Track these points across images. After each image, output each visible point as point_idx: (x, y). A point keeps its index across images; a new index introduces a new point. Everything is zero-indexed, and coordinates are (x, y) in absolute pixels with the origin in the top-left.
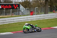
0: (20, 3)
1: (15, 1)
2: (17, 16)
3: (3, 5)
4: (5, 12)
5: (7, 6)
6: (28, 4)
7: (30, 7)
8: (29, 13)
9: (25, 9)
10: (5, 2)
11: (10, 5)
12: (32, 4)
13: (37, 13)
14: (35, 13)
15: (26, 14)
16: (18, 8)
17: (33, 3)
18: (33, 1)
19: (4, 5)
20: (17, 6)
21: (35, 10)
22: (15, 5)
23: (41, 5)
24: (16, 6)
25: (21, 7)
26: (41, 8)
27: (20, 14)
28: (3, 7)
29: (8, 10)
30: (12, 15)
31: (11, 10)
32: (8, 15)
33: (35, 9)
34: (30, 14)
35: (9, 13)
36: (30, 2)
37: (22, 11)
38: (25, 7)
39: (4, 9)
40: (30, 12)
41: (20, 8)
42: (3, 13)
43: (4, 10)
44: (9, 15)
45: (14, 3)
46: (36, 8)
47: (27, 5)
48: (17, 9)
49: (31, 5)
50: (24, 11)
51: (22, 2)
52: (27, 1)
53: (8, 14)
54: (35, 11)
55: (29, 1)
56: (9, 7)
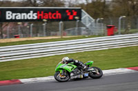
1: (69, 2)
2: (75, 38)
3: (42, 12)
4: (46, 29)
5: (50, 14)
6: (101, 8)
8: (103, 29)
9: (95, 22)
10: (46, 4)
11: (59, 12)
12: (111, 9)
13: (124, 31)
14: (119, 31)
15: (97, 32)
16: (77, 18)
17: (113, 7)
18: (113, 1)
19: (45, 12)
20: (75, 14)
21: (120, 23)
22: (71, 11)
24: (72, 14)
25: (85, 16)
26: (134, 18)
27: (83, 32)
28: (42, 15)
29: (54, 23)
30: (64, 35)
31: (61, 22)
32: (53, 35)
33: (120, 21)
34: (106, 33)
35: (56, 30)
36: (106, 3)
37: (88, 25)
38: (95, 16)
39: (45, 20)
40: (106, 27)
41: (82, 18)
42: (42, 29)
43: (44, 22)
44: (56, 35)
45: (67, 7)
46: (122, 19)
47: (99, 12)
48: (76, 20)
49: (108, 11)
50: (91, 25)
51: (87, 5)
52: (99, 2)
53: (52, 33)
54: (118, 26)
56: (55, 16)
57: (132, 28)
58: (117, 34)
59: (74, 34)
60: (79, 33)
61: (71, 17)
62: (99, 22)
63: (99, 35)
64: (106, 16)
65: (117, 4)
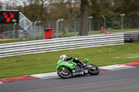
0: (20, 8)
1: (7, 5)
2: (12, 41)
6: (39, 11)
7: (43, 19)
8: (41, 32)
9: (33, 25)
12: (49, 12)
13: (61, 34)
14: (57, 34)
15: (34, 35)
16: (14, 20)
17: (51, 10)
18: (51, 4)
20: (12, 16)
21: (57, 27)
23: (70, 15)
24: (9, 16)
25: (23, 19)
27: (20, 35)
33: (57, 24)
34: (44, 36)
36: (44, 6)
37: (25, 29)
38: (32, 18)
40: (43, 31)
41: (20, 21)
45: (4, 10)
46: (59, 22)
47: (37, 15)
48: (13, 23)
49: (46, 14)
50: (29, 28)
51: (25, 7)
52: (37, 5)
54: (56, 29)
55: (42, 5)
57: (70, 31)
58: (55, 37)
59: (11, 37)
60: (17, 36)
61: (8, 20)
62: (37, 25)
63: (37, 39)
64: (44, 19)
65: (54, 7)
